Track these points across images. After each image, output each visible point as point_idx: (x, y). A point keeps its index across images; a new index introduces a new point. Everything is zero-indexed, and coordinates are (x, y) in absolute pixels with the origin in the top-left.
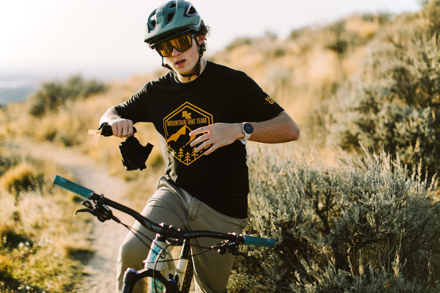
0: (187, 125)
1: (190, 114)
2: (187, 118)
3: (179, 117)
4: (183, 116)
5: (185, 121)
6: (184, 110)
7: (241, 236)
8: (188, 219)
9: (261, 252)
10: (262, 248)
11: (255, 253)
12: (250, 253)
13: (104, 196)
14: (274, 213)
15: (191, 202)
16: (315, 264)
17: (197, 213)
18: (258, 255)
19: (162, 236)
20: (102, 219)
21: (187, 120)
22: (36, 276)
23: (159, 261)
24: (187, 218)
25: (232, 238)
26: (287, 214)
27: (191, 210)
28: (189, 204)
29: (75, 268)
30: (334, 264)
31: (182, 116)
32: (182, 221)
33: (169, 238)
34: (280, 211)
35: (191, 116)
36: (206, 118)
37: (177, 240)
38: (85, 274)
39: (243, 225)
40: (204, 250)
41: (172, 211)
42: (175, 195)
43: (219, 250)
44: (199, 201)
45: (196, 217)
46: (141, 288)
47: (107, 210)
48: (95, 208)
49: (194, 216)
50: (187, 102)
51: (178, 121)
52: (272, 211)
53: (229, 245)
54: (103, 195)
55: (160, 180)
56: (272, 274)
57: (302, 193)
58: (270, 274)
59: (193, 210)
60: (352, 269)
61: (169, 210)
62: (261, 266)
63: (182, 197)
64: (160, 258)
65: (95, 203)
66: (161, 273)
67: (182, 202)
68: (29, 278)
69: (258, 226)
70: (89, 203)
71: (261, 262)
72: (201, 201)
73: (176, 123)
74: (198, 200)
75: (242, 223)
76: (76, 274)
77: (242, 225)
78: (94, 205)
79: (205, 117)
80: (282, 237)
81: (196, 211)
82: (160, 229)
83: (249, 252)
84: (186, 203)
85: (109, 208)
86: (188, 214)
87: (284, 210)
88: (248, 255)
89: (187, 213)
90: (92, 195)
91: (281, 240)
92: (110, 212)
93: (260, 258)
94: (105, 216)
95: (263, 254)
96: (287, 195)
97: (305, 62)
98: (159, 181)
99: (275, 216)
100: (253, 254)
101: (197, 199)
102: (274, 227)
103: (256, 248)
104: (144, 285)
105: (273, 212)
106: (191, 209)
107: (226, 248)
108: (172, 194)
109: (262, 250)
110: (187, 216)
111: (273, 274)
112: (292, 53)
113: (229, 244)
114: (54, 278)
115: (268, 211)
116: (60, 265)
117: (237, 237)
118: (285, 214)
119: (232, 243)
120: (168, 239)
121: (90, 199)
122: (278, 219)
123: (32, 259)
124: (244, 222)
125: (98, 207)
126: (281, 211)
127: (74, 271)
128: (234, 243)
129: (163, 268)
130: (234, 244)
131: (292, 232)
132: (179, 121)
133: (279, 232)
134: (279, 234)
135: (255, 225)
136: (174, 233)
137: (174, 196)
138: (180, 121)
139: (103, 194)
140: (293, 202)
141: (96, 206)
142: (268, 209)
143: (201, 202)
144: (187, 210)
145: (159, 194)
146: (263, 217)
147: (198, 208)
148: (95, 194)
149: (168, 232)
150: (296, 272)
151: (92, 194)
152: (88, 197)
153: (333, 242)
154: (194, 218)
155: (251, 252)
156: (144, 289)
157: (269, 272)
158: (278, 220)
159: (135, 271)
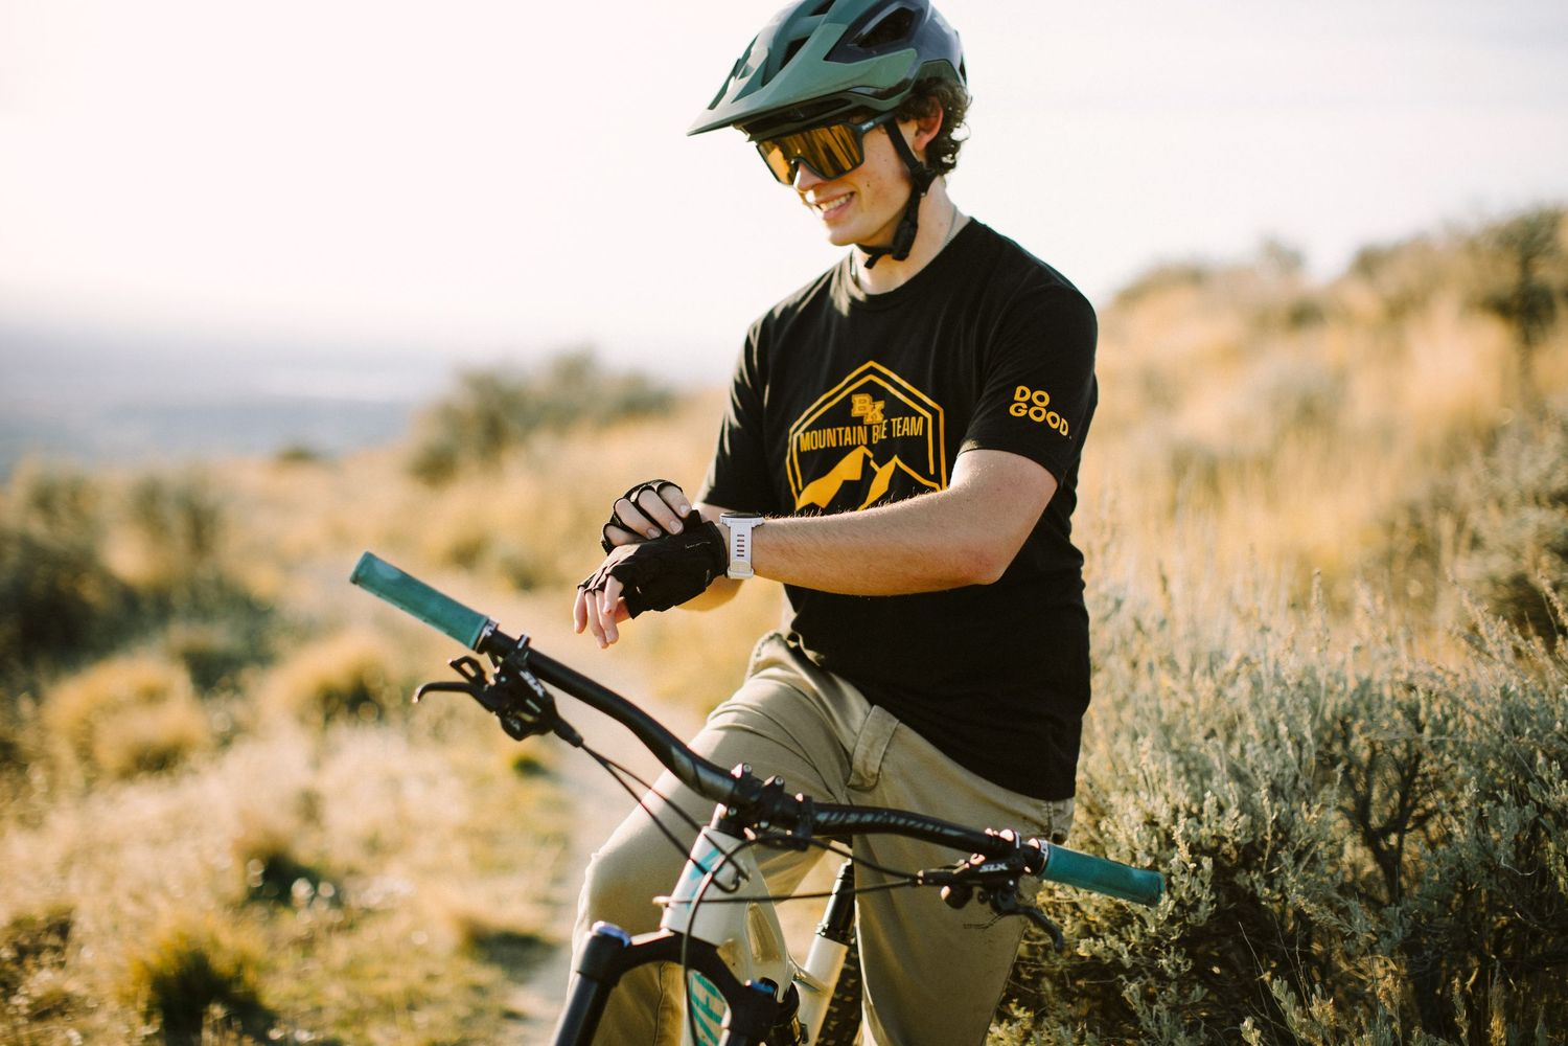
0: (869, 446)
1: (880, 405)
2: (868, 421)
3: (841, 416)
4: (856, 412)
5: (862, 432)
6: (858, 391)
7: (1033, 847)
8: (853, 787)
9: (1130, 947)
10: (1134, 932)
11: (1106, 947)
12: (1088, 947)
13: (532, 645)
14: (1195, 809)
15: (864, 723)
16: (1323, 997)
17: (885, 766)
18: (1118, 955)
19: (733, 812)
20: (517, 727)
21: (870, 427)
22: (342, 1007)
23: (706, 897)
24: (846, 781)
25: (996, 849)
26: (1241, 814)
27: (863, 753)
28: (857, 730)
29: (479, 989)
30: (1396, 1001)
31: (850, 413)
32: (829, 790)
33: (759, 823)
34: (1215, 798)
35: (882, 411)
36: (921, 419)
37: (789, 833)
38: (512, 1016)
39: (1054, 823)
40: (890, 880)
41: (795, 750)
42: (811, 698)
43: (945, 891)
44: (896, 722)
45: (878, 779)
46: (654, 1024)
47: (535, 692)
48: (492, 681)
49: (873, 775)
50: (871, 364)
51: (837, 432)
52: (1187, 801)
53: (981, 871)
54: (528, 640)
55: (763, 644)
56: (1160, 1034)
57: (1305, 745)
58: (1155, 1030)
59: (871, 754)
60: (1465, 1031)
61: (783, 746)
62: (1124, 998)
63: (835, 706)
64: (712, 887)
65: (496, 664)
66: (722, 954)
67: (831, 723)
68: (319, 1010)
69: (1125, 848)
70: (474, 664)
71: (1126, 982)
72: (903, 720)
73: (828, 438)
74: (891, 716)
75: (1049, 818)
76: (479, 1012)
77: (1050, 823)
78: (491, 672)
79: (920, 415)
80: (1213, 897)
81: (881, 756)
82: (728, 786)
83: (1083, 942)
84: (848, 726)
85: (542, 687)
86: (854, 766)
87: (1231, 797)
88: (1078, 950)
89: (851, 764)
90: (490, 634)
91: (1210, 909)
92: (548, 703)
93: (1121, 968)
94: (529, 718)
95: (1136, 955)
96: (1249, 746)
97: (1397, 352)
98: (759, 649)
99: (1196, 817)
100: (1096, 948)
101: (888, 715)
102: (1182, 853)
103: (1112, 932)
104: (669, 1014)
105: (1191, 807)
106: (865, 748)
107: (969, 882)
108: (800, 692)
109: (1134, 938)
110: (850, 775)
111: (1165, 1030)
112: (1347, 317)
113: (985, 869)
114: (401, 1019)
115: (1170, 799)
116: (431, 977)
117: (1018, 846)
118: (1233, 812)
119: (996, 867)
120: (756, 826)
121: (480, 651)
122: (1204, 831)
123: (340, 949)
124: (1058, 811)
125: (503, 679)
126: (1218, 802)
127: (477, 1000)
128: (1002, 867)
129: (730, 937)
130: (1002, 871)
131: (1252, 884)
132: (840, 429)
133: (1203, 875)
134: (1202, 884)
135: (1115, 841)
136: (778, 808)
137: (804, 699)
138: (843, 432)
139: (527, 635)
140: (1267, 773)
141: (497, 677)
142: (1170, 791)
143: (901, 725)
144: (850, 751)
145: (755, 691)
146: (1151, 822)
147: (888, 747)
148: (496, 632)
149: (754, 799)
150: (1247, 1023)
151: (487, 632)
152: (472, 642)
153: (1409, 938)
154: (872, 782)
155: (1092, 940)
156: (668, 1029)
157: (1150, 1024)
158: (1204, 834)
159: (621, 932)
